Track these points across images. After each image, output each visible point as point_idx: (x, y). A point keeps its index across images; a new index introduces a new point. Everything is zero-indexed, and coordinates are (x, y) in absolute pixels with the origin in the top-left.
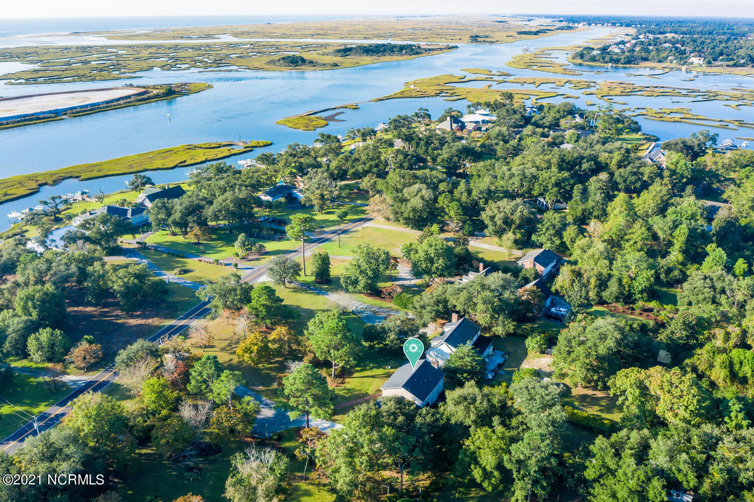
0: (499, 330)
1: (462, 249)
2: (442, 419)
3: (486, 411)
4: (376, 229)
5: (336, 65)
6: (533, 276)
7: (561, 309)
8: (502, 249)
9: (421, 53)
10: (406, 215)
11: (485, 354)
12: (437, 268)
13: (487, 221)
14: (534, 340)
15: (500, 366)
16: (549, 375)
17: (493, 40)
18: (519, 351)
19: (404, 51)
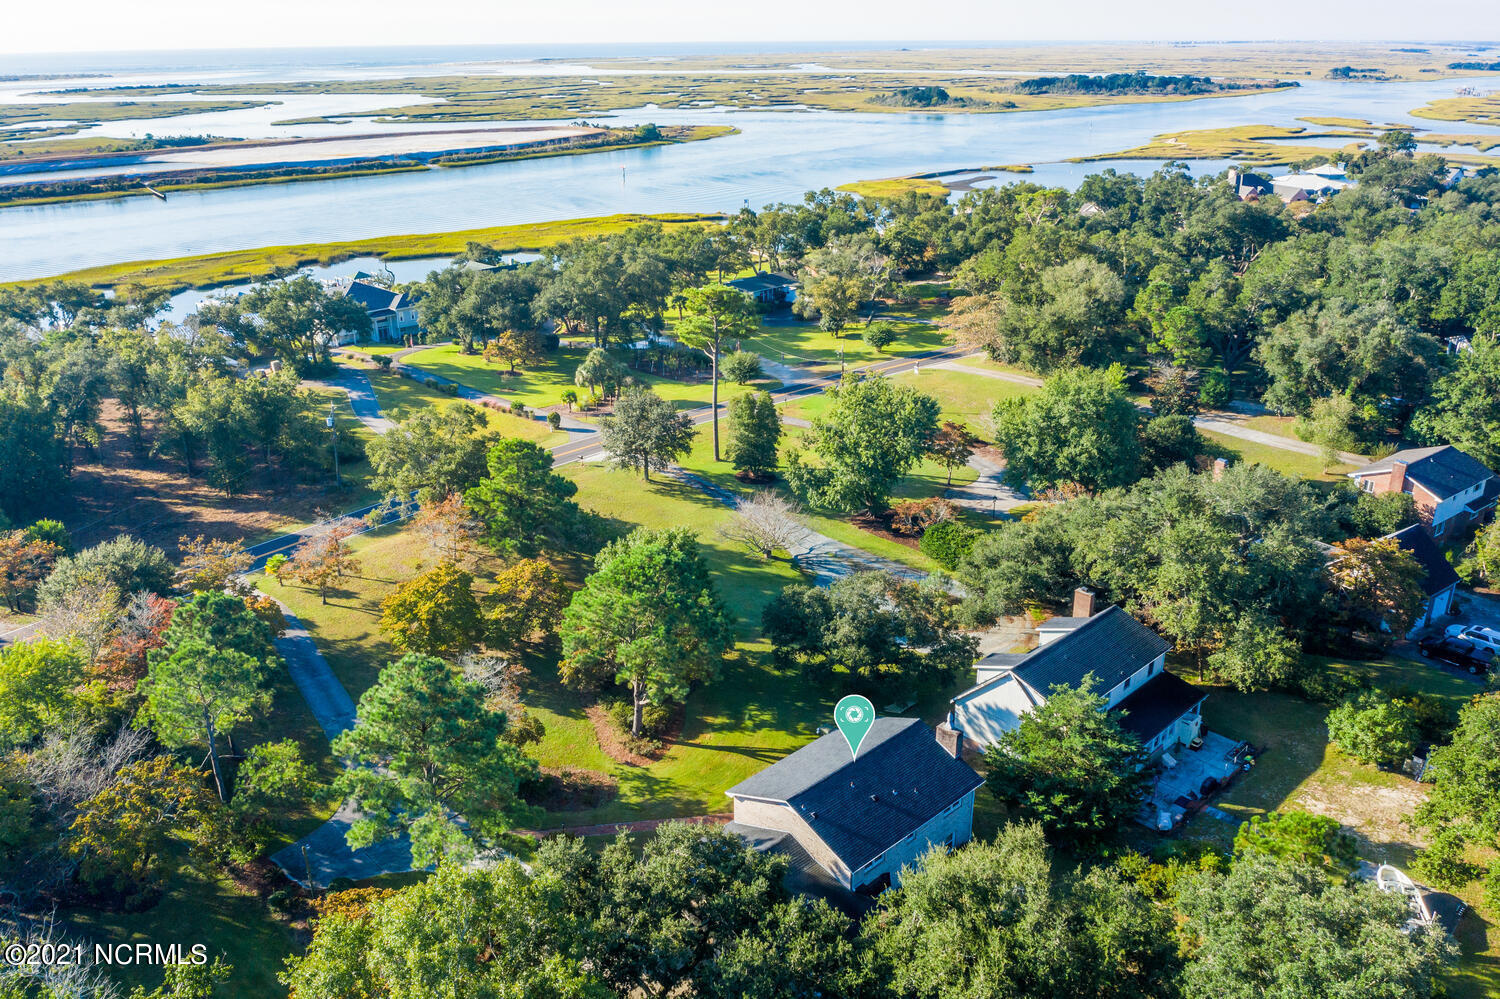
0: (1232, 665)
1: (1173, 423)
2: (857, 967)
3: (1056, 971)
4: (958, 375)
5: (1011, 105)
6: (1397, 518)
7: (1486, 630)
8: (1307, 448)
9: (1209, 92)
10: (1036, 336)
11: (1167, 738)
12: (1073, 461)
13: (1273, 368)
14: (1360, 716)
15: (1214, 789)
16: (1400, 854)
17: (1387, 76)
18: (1301, 748)
19: (1170, 88)
